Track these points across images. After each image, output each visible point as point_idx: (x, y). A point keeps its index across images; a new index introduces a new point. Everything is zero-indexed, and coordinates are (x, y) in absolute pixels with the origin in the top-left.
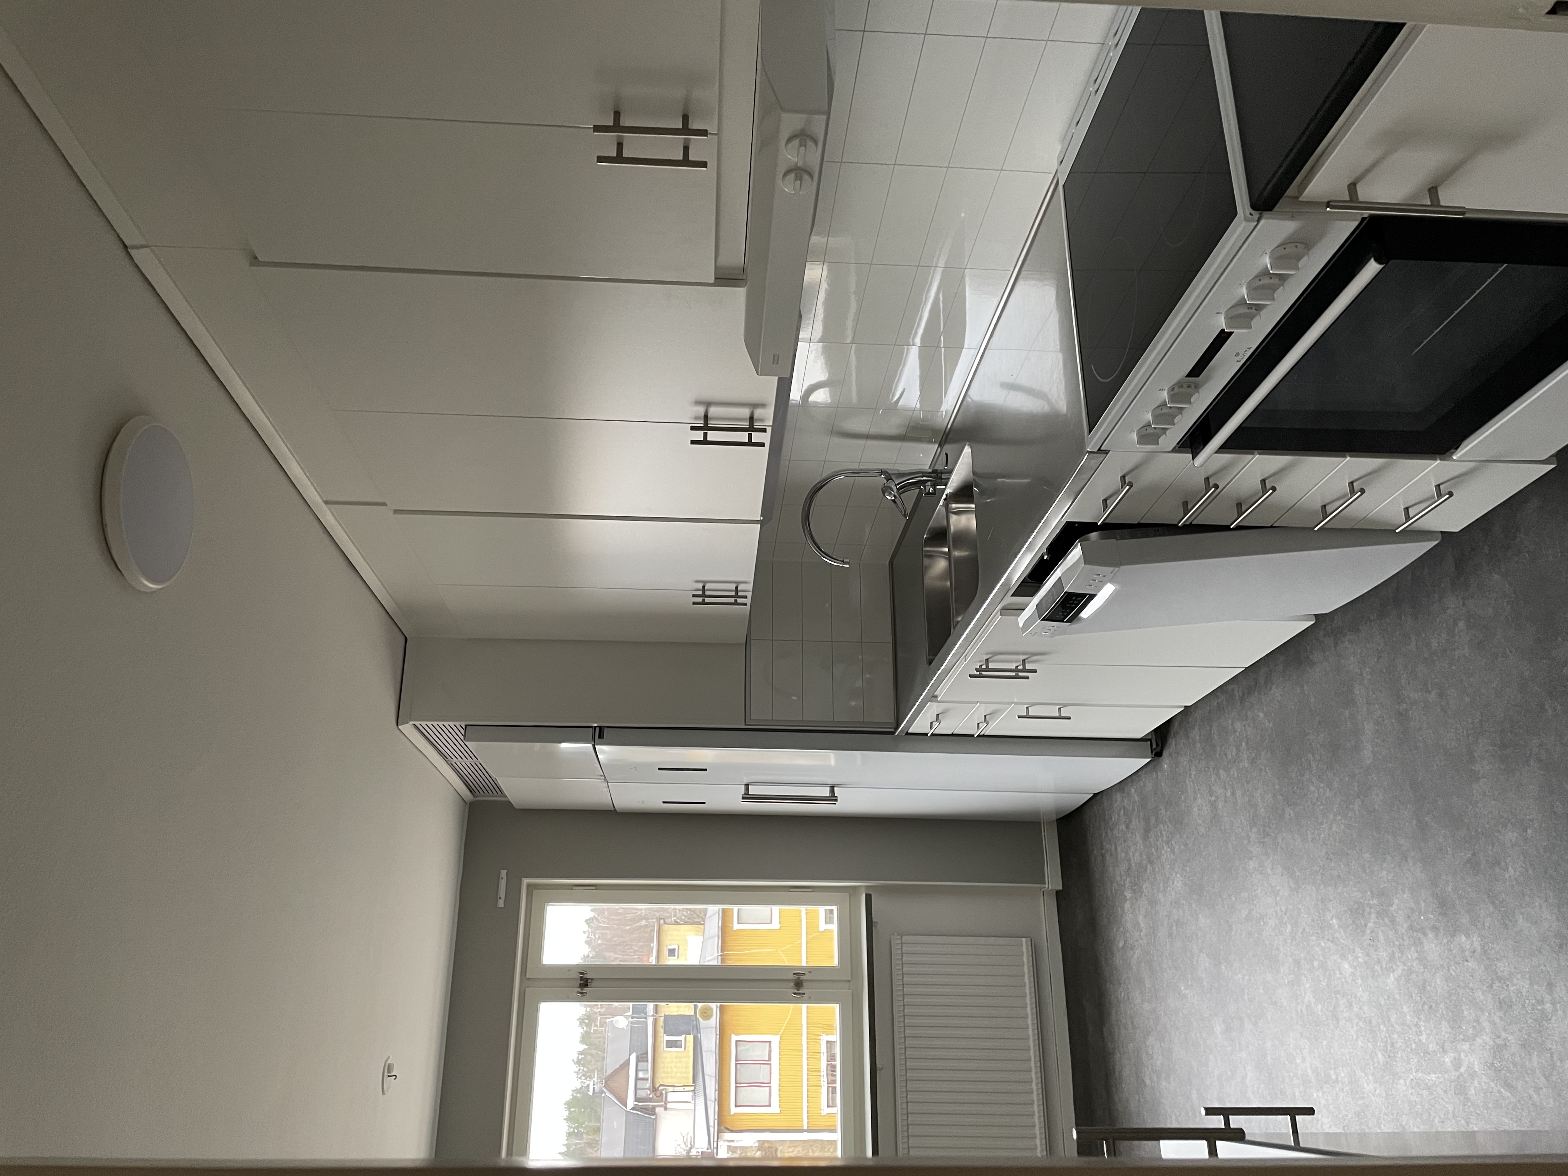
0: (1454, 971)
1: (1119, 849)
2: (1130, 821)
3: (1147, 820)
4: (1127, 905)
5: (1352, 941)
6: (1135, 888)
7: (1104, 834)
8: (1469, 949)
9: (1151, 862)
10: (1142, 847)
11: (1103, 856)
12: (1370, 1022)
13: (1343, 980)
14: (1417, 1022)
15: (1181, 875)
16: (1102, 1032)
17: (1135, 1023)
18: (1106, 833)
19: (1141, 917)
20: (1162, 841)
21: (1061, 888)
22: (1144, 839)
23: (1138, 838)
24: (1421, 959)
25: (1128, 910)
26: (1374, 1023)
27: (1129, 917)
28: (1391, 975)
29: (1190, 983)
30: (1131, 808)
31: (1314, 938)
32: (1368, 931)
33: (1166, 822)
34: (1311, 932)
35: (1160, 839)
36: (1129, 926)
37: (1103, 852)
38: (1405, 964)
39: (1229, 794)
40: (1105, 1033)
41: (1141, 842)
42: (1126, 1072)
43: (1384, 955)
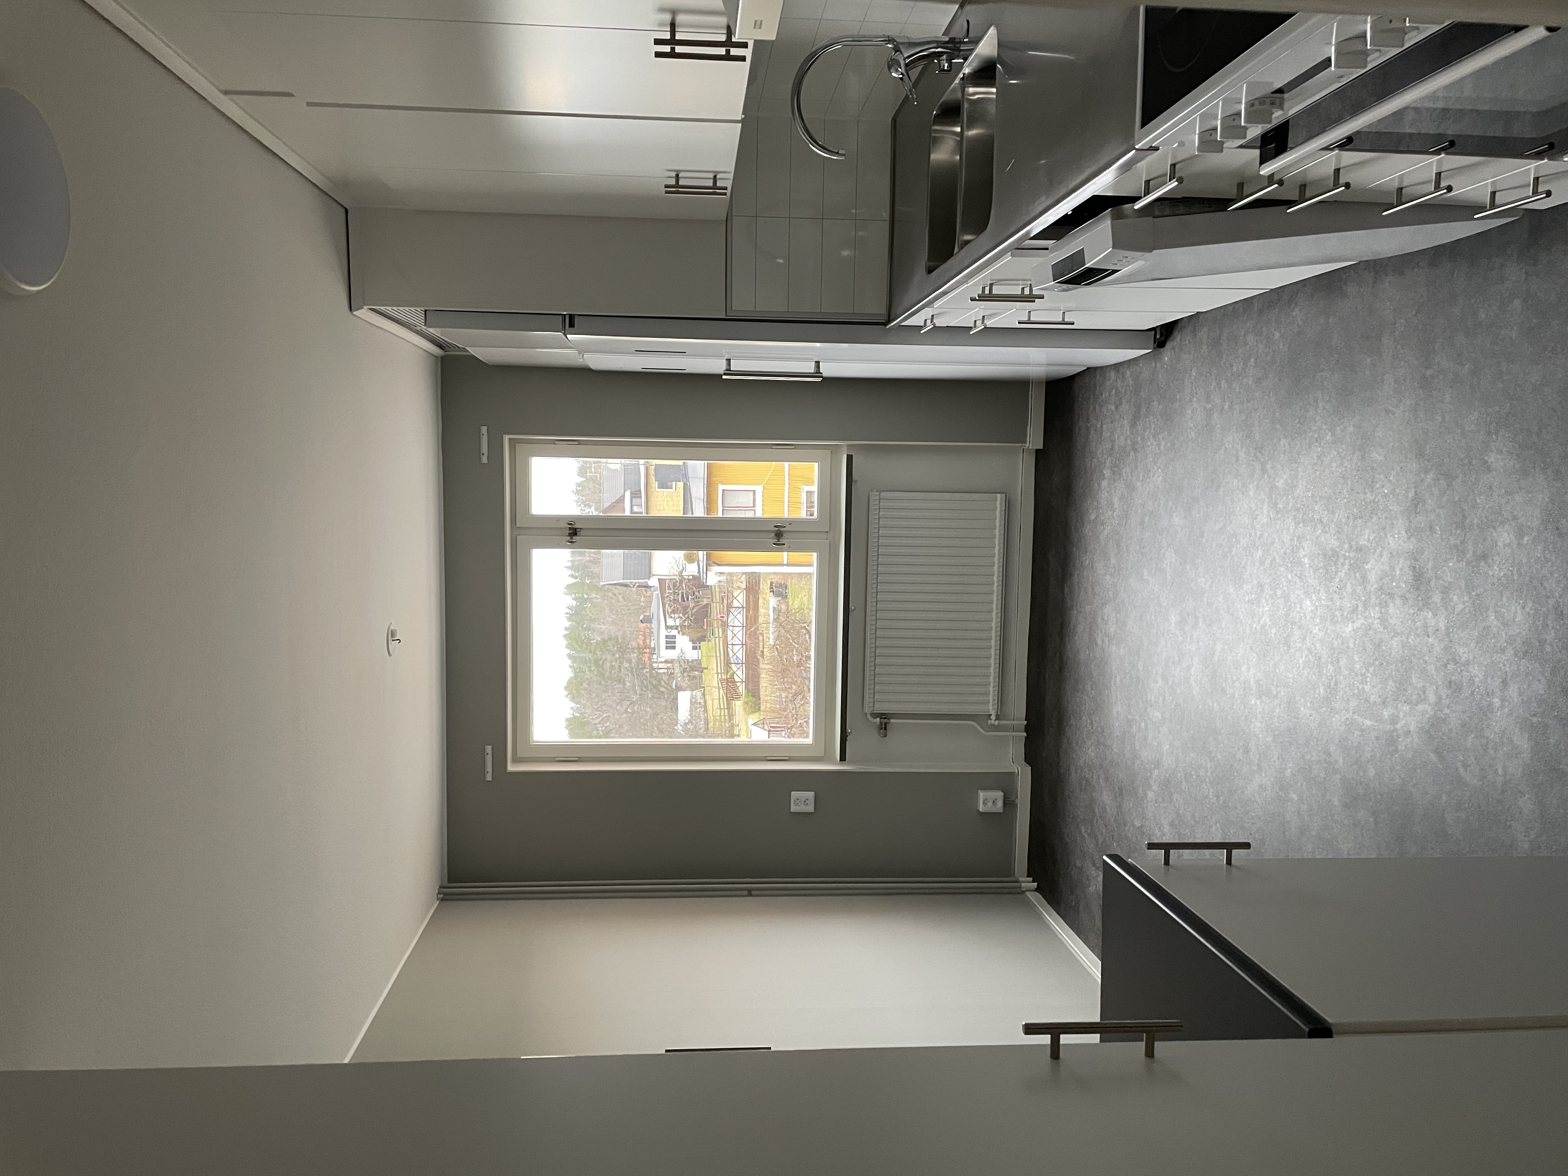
0: (1413, 640)
1: (1105, 427)
2: (1121, 403)
3: (1138, 407)
4: (1104, 483)
5: (1320, 583)
6: (1115, 469)
7: (1092, 408)
8: (1433, 626)
9: (1135, 451)
10: (1128, 432)
11: (1088, 429)
12: (1320, 658)
13: (1302, 615)
14: (1365, 673)
15: (1163, 471)
16: (1063, 588)
17: (1095, 590)
18: (1095, 408)
19: (1116, 498)
20: (1150, 432)
21: (1041, 447)
22: (1132, 426)
23: (1126, 422)
24: (1383, 621)
25: (1105, 488)
26: (1323, 661)
27: (1103, 496)
28: (1350, 625)
29: (1153, 572)
30: (1124, 390)
31: (1282, 569)
32: (1337, 580)
33: (1156, 415)
34: (1282, 563)
35: (1148, 430)
36: (1103, 502)
37: (1089, 425)
38: (1365, 618)
39: (1226, 407)
40: (1066, 590)
41: (1128, 427)
42: (1080, 628)
43: (1347, 604)
